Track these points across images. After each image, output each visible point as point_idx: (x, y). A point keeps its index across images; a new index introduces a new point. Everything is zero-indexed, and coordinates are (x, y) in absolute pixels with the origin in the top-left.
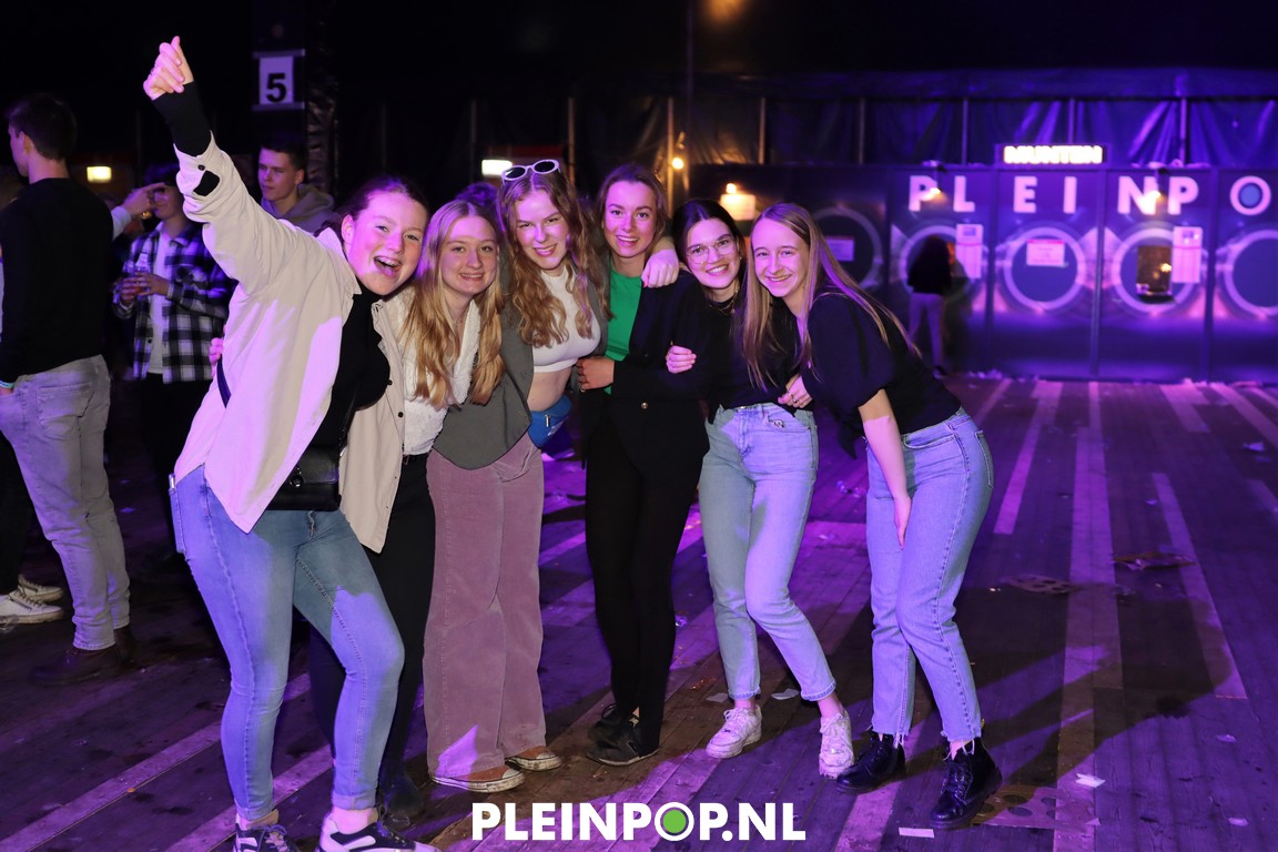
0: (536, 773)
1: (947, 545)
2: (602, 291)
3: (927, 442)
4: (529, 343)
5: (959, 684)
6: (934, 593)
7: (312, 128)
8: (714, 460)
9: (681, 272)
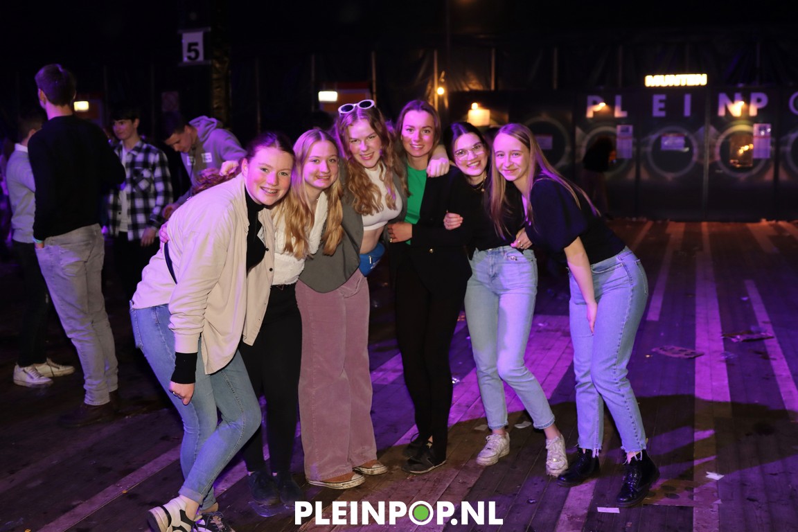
0: (372, 476)
1: (621, 332)
2: (403, 179)
3: (605, 269)
4: (360, 213)
5: (631, 417)
6: (614, 361)
7: (215, 76)
8: (474, 282)
9: (451, 167)
